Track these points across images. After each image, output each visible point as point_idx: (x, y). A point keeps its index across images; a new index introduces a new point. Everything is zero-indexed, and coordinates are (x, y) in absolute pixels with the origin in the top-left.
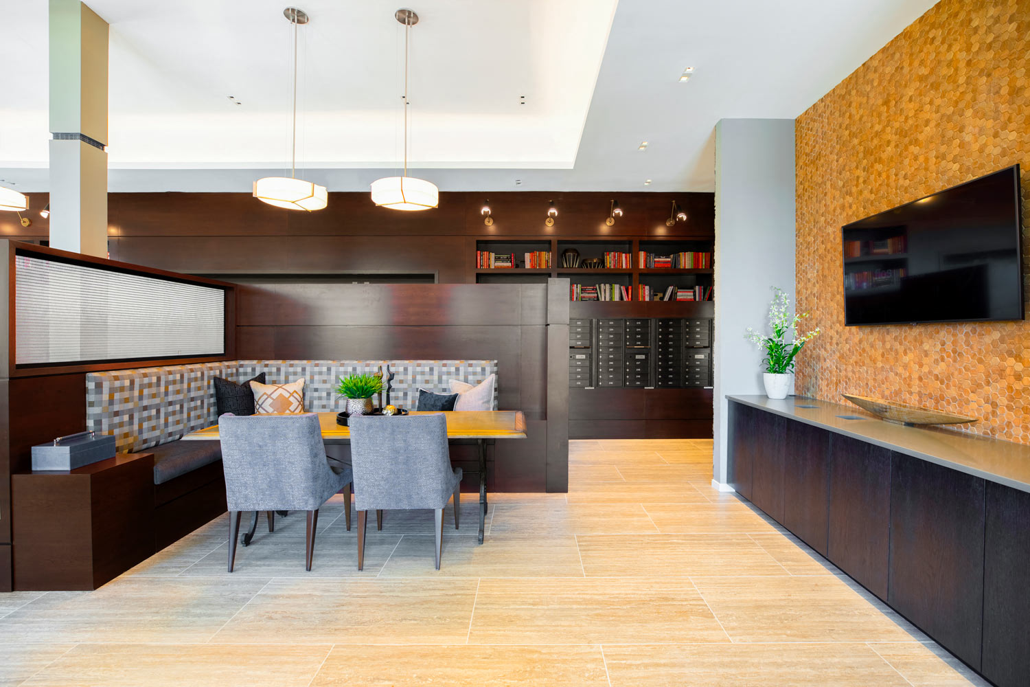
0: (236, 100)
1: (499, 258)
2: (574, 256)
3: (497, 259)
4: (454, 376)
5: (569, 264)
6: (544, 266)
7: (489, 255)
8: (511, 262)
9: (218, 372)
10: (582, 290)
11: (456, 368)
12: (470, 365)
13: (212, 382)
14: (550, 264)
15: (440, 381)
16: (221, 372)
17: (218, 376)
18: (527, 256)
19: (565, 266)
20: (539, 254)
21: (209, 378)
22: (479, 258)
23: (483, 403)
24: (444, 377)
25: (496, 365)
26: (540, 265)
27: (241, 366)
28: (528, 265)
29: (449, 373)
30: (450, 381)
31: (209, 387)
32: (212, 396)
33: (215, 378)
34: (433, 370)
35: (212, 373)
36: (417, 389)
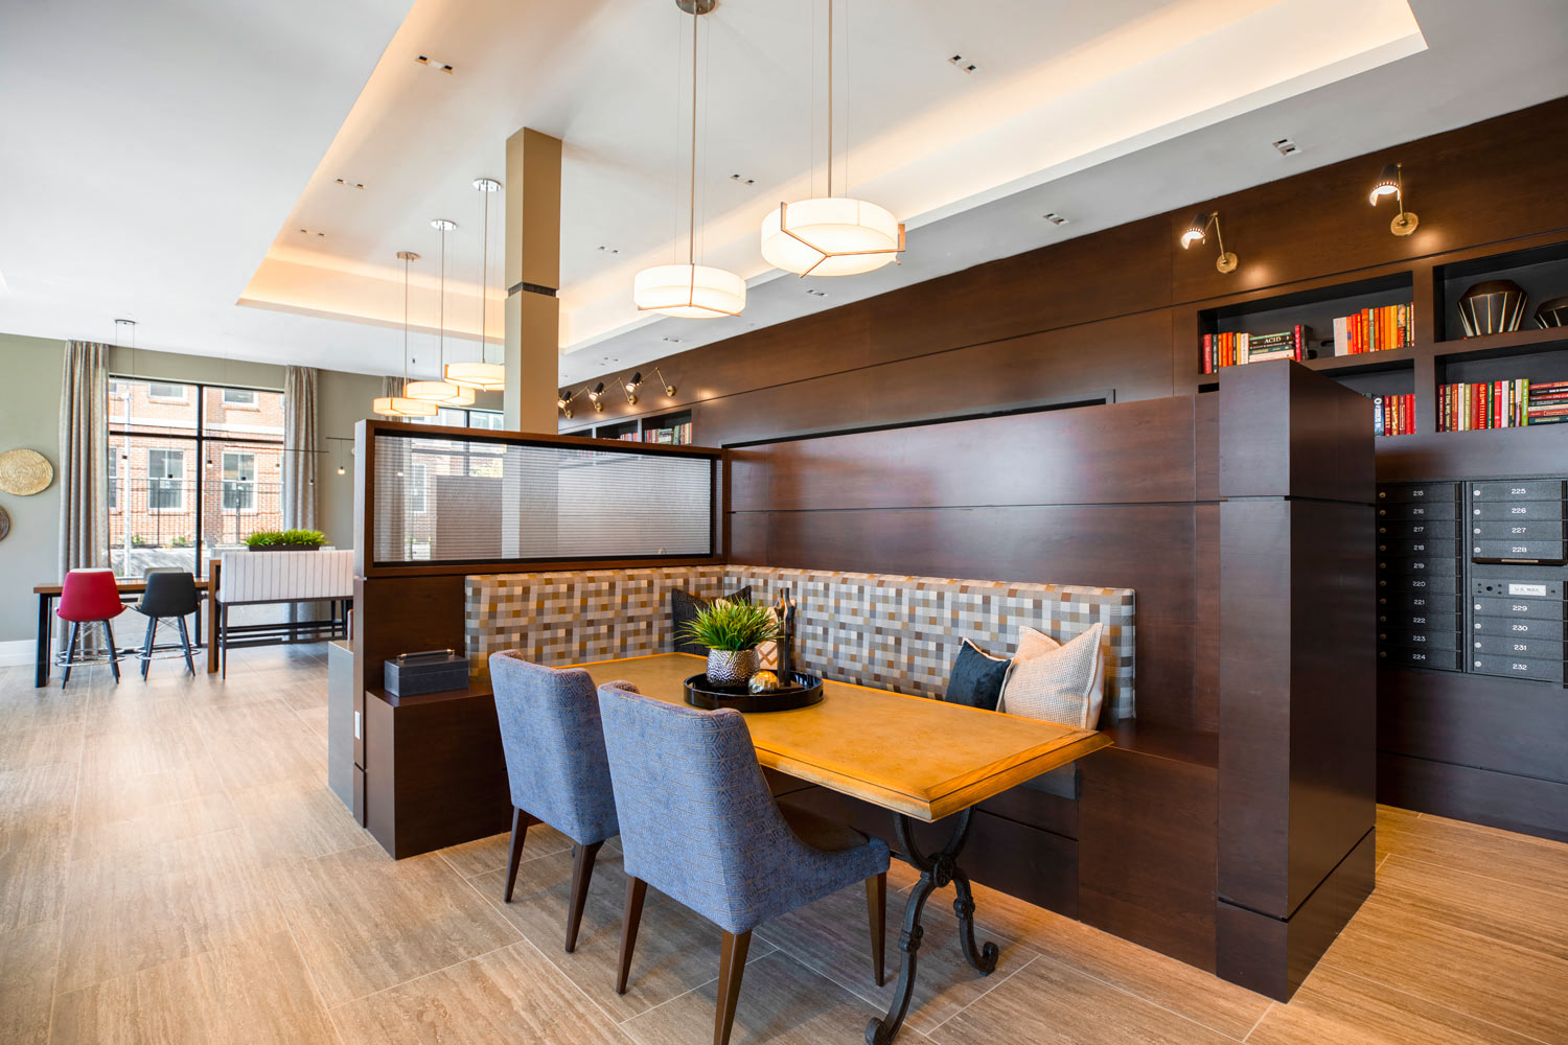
0: (744, 177)
1: (1261, 342)
2: (1499, 301)
3: (1253, 347)
4: (1030, 620)
5: (1483, 327)
6: (1392, 343)
7: (1234, 341)
8: (1294, 346)
9: (680, 582)
10: (1531, 393)
11: (1035, 601)
12: (1066, 597)
13: (668, 596)
14: (1411, 336)
15: (1003, 628)
16: (686, 582)
17: (682, 589)
18: (1341, 327)
19: (1470, 333)
20: (1378, 318)
21: (663, 590)
22: (1207, 350)
23: (1061, 692)
24: (1011, 620)
25: (1128, 601)
26: (1379, 342)
27: (727, 574)
28: (1342, 347)
29: (1020, 612)
30: (1022, 628)
31: (662, 602)
32: (667, 616)
33: (675, 591)
34: (989, 603)
35: (669, 582)
36: (961, 639)
